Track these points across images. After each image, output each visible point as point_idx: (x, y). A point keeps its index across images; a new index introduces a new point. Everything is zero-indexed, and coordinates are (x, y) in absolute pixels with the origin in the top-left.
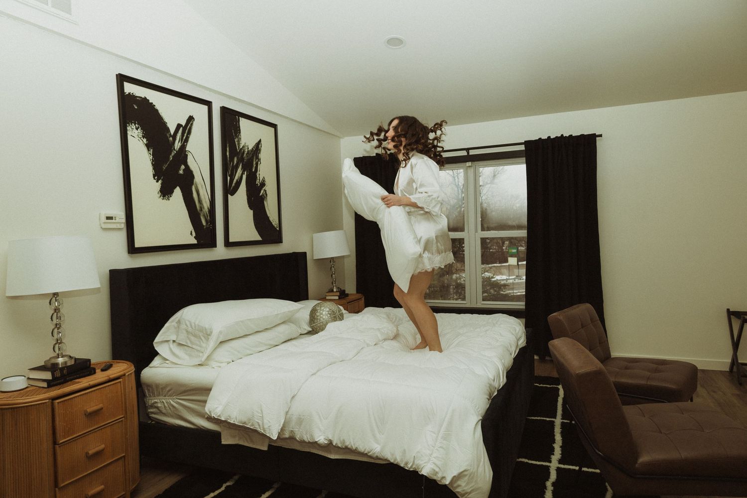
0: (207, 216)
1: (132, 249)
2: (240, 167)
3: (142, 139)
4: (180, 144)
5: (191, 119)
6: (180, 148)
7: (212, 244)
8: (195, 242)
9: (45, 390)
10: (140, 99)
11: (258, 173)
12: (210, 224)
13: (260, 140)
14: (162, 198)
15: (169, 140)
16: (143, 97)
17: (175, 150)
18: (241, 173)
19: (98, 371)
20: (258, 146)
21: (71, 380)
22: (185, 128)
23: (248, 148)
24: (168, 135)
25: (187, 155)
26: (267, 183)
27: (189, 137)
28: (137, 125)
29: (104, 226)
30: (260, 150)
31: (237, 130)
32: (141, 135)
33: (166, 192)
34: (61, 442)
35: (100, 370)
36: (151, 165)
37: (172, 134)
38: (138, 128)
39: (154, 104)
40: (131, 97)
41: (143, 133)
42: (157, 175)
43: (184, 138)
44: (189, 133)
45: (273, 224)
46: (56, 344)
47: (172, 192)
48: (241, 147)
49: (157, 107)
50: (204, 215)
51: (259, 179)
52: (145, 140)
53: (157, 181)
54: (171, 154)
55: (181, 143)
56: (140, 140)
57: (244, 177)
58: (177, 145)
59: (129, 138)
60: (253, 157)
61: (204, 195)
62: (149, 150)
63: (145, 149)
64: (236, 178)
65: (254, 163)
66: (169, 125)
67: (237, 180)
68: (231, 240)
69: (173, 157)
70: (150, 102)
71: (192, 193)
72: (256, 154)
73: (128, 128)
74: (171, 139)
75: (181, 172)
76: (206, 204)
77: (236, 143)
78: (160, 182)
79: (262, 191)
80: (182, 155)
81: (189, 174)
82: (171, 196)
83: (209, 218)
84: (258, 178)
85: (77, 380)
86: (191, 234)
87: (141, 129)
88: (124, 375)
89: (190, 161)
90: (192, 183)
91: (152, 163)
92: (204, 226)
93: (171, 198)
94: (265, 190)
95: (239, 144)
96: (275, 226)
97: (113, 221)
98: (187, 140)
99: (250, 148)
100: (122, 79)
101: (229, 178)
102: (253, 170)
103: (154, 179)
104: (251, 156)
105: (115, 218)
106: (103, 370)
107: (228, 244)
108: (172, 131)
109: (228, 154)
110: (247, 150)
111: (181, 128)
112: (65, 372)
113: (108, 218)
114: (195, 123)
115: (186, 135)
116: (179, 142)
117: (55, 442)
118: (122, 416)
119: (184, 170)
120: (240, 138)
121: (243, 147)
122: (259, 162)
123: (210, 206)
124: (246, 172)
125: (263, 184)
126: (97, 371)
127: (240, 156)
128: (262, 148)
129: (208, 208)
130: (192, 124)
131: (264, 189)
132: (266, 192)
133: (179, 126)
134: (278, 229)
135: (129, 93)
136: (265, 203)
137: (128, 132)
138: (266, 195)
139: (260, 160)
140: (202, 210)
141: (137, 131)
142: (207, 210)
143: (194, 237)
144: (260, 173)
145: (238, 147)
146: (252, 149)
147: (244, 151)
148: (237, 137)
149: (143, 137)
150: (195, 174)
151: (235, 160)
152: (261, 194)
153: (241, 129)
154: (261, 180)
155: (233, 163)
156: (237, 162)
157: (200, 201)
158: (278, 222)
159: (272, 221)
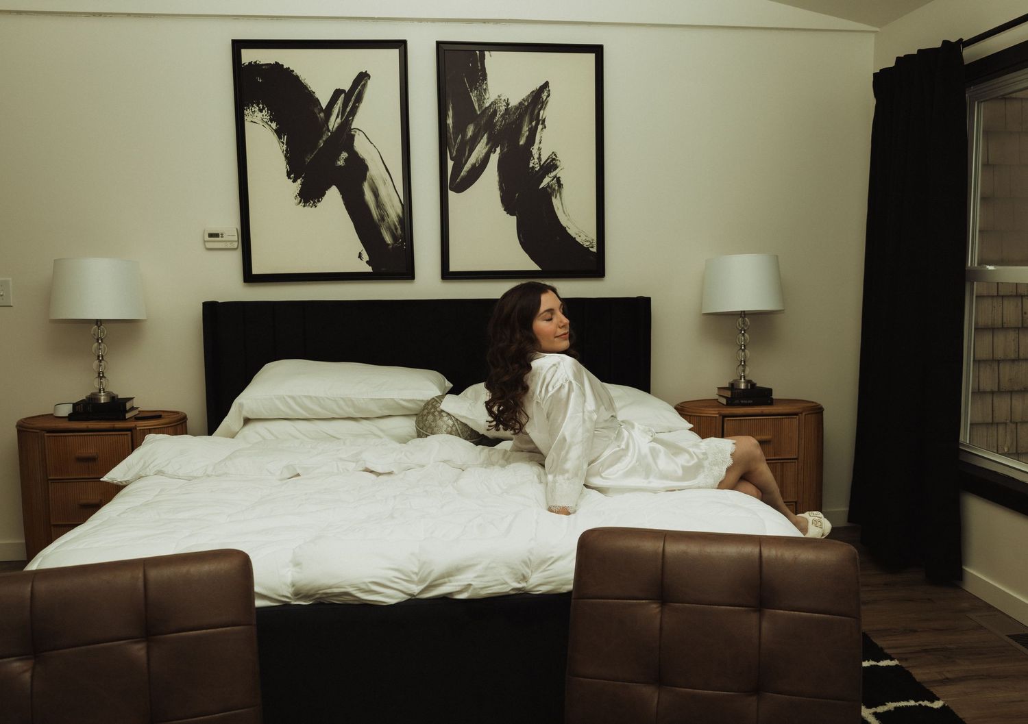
0: (396, 229)
1: (250, 277)
2: (484, 140)
3: (269, 123)
4: (339, 120)
5: (362, 78)
6: (338, 127)
7: (408, 273)
8: (369, 269)
10: (267, 67)
11: (536, 146)
12: (402, 242)
13: (546, 84)
14: (302, 204)
15: (317, 117)
16: (273, 62)
17: (329, 131)
18: (484, 151)
20: (538, 99)
22: (349, 95)
23: (508, 104)
24: (316, 111)
25: (354, 136)
26: (563, 161)
27: (357, 107)
28: (261, 105)
29: (209, 245)
30: (543, 104)
31: (479, 76)
32: (267, 118)
33: (310, 195)
36: (284, 159)
37: (324, 108)
38: (264, 108)
39: (291, 69)
40: (254, 67)
41: (271, 115)
42: (294, 171)
43: (348, 109)
44: (359, 99)
45: (578, 239)
47: (323, 194)
48: (487, 105)
49: (297, 72)
50: (389, 228)
51: (539, 159)
52: (274, 125)
53: (294, 181)
54: (321, 137)
55: (341, 119)
56: (266, 126)
57: (494, 158)
58: (334, 122)
59: (248, 125)
60: (521, 119)
61: (389, 195)
62: (280, 138)
63: (274, 137)
64: (472, 160)
65: (525, 129)
66: (318, 95)
67: (474, 166)
68: (454, 268)
69: (325, 142)
70: (285, 67)
71: (363, 193)
72: (533, 112)
73: (246, 112)
74: (322, 115)
75: (341, 163)
76: (394, 209)
77: (474, 99)
78: (299, 181)
79: (546, 181)
80: (345, 136)
81: (358, 167)
82: (319, 201)
83: (399, 231)
84: (536, 156)
86: (360, 256)
87: (268, 110)
89: (360, 145)
90: (364, 178)
91: (286, 156)
92: (389, 245)
93: (319, 205)
94: (555, 176)
95: (481, 99)
96: (586, 244)
97: (220, 239)
98: (353, 112)
99: (514, 102)
100: (238, 46)
101: (450, 164)
102: (522, 142)
103: (289, 178)
104: (516, 116)
105: (222, 234)
107: (447, 274)
108: (324, 104)
109: (450, 121)
110: (503, 108)
111: (343, 96)
113: (211, 235)
114: (369, 82)
115: (351, 104)
116: (337, 117)
119: (346, 160)
120: (485, 90)
121: (494, 103)
122: (540, 127)
123: (403, 212)
124: (498, 150)
125: (551, 165)
127: (483, 122)
128: (550, 99)
129: (398, 216)
130: (364, 86)
131: (553, 174)
132: (558, 181)
133: (338, 93)
134: (594, 250)
135: (250, 63)
136: (556, 202)
137: (246, 118)
138: (560, 185)
139: (544, 121)
140: (382, 219)
141: (260, 114)
142: (396, 220)
143: (367, 262)
144: (541, 146)
145: (480, 106)
146: (521, 104)
147: (495, 112)
148: (476, 89)
149: (271, 120)
150: (369, 163)
151: (470, 131)
152: (541, 186)
153: (488, 71)
154: (544, 159)
155: (464, 135)
156: (474, 132)
157: (379, 204)
158: (593, 236)
159: (573, 235)
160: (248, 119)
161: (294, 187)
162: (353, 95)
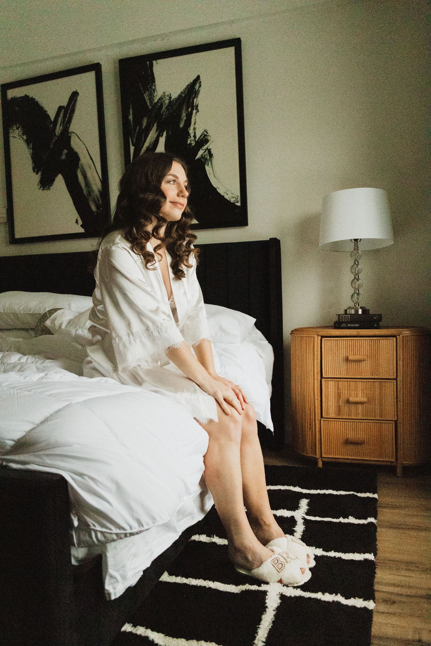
0: (99, 201)
1: (13, 241)
2: (155, 127)
3: (22, 136)
4: (61, 127)
5: (75, 95)
6: (61, 133)
8: (82, 230)
10: (20, 99)
11: (192, 127)
12: (102, 210)
13: (198, 77)
14: (42, 189)
16: (23, 95)
17: (56, 135)
18: (155, 136)
20: (192, 89)
22: (66, 109)
23: (170, 98)
24: (48, 123)
25: (70, 137)
26: (212, 136)
27: (72, 116)
28: (18, 125)
30: (197, 94)
31: (150, 80)
32: (21, 133)
33: (46, 182)
36: (31, 159)
38: (19, 127)
39: (34, 97)
40: (14, 99)
41: (23, 130)
42: (37, 166)
43: (66, 119)
44: (73, 111)
45: (226, 197)
47: (54, 180)
48: (156, 101)
50: (94, 201)
51: (195, 136)
52: (25, 137)
53: (37, 174)
54: (51, 141)
55: (63, 126)
56: (21, 138)
57: (162, 139)
58: (59, 129)
59: (11, 139)
60: (181, 106)
61: (93, 177)
62: (28, 145)
63: (26, 146)
64: (147, 144)
65: (184, 114)
66: (49, 113)
67: (148, 148)
69: (54, 144)
70: (30, 97)
71: (77, 177)
72: (189, 99)
73: (9, 131)
74: (52, 126)
75: (63, 157)
76: (96, 186)
77: (147, 98)
78: (40, 173)
79: (201, 152)
80: (65, 138)
81: (74, 157)
82: (51, 186)
83: (101, 202)
84: (192, 135)
86: (77, 222)
87: (21, 128)
89: (75, 143)
90: (78, 166)
91: (32, 157)
92: (94, 212)
93: (51, 188)
94: (207, 149)
95: (151, 97)
96: (232, 200)
98: (69, 121)
99: (174, 96)
100: (5, 88)
101: (132, 148)
102: (181, 126)
103: (34, 171)
108: (52, 119)
109: (131, 117)
110: (167, 102)
111: (63, 110)
114: (78, 98)
115: (68, 115)
116: (60, 126)
119: (66, 155)
120: (154, 90)
121: (161, 99)
122: (194, 111)
123: (102, 188)
124: (165, 134)
125: (204, 140)
127: (153, 115)
128: (201, 89)
129: (100, 191)
130: (75, 101)
131: (205, 147)
132: (210, 152)
133: (60, 109)
134: (239, 204)
135: (12, 98)
136: (208, 168)
137: (9, 135)
138: (211, 155)
139: (197, 106)
140: (89, 194)
141: (17, 131)
142: (98, 194)
143: (81, 226)
144: (196, 126)
145: (151, 103)
146: (180, 96)
147: (162, 105)
148: (148, 90)
149: (23, 134)
150: (81, 156)
151: (144, 121)
152: (197, 157)
153: (155, 76)
154: (198, 136)
155: (141, 125)
156: (147, 123)
157: (87, 184)
158: (238, 193)
159: (222, 194)
160: (11, 135)
161: (36, 178)
162: (69, 109)
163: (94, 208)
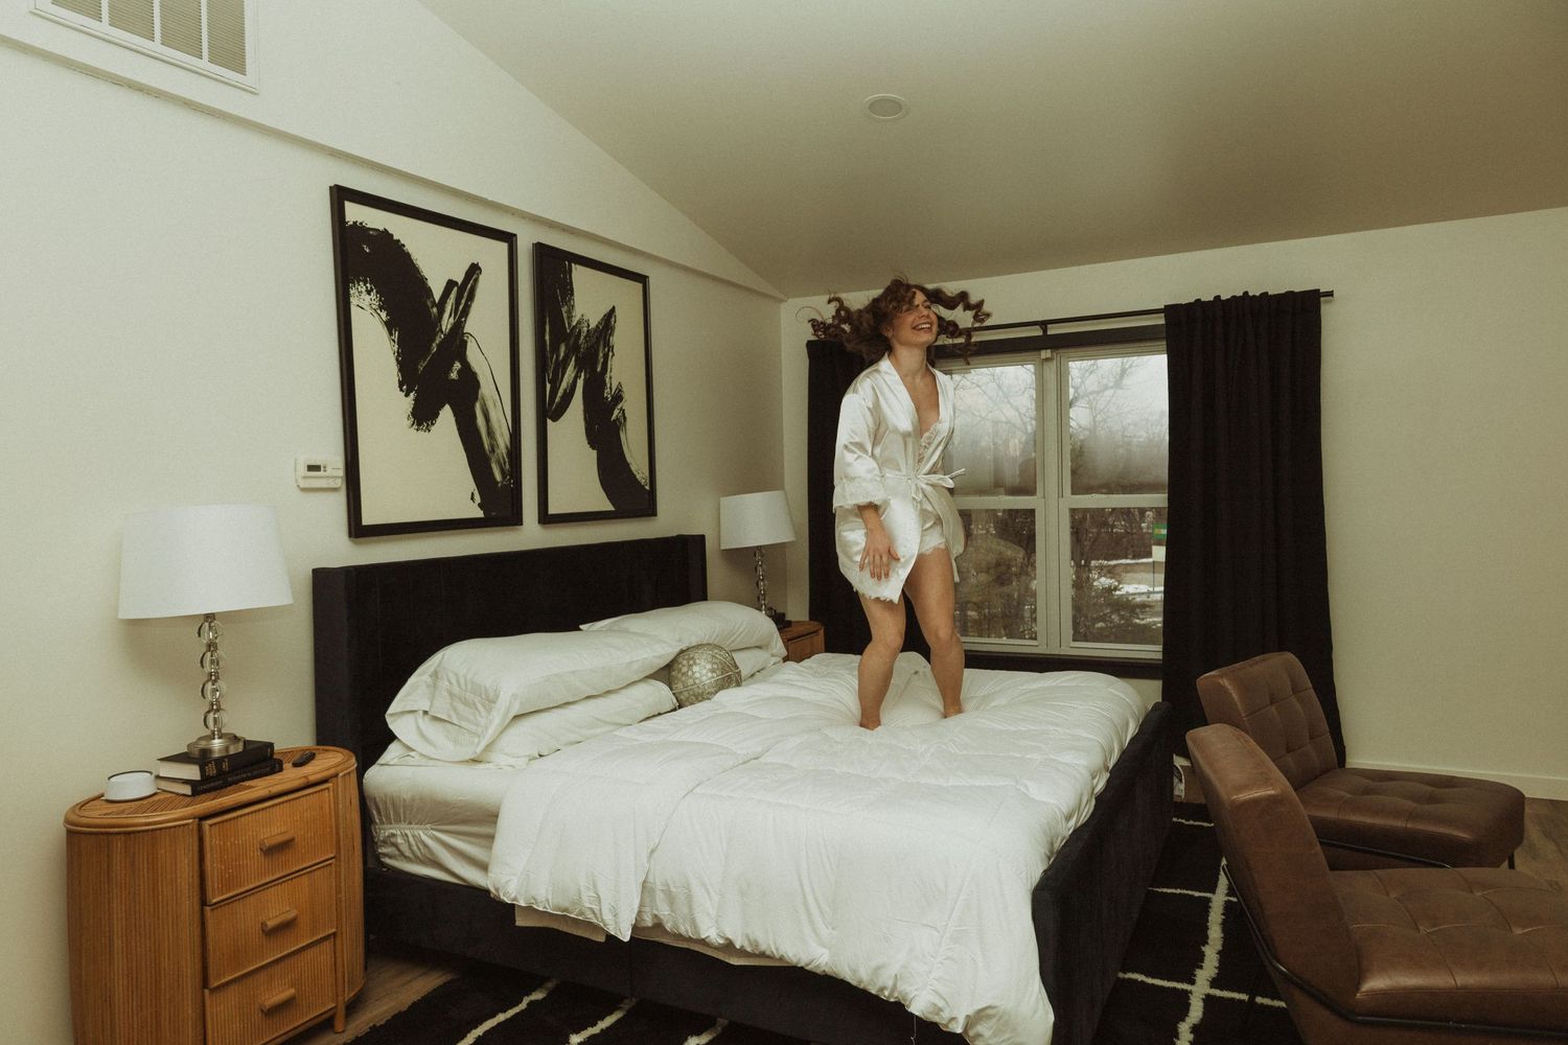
0: (505, 463)
1: (359, 530)
2: (573, 363)
3: (379, 311)
4: (452, 320)
5: (474, 270)
6: (451, 329)
7: (514, 519)
8: (480, 514)
9: (189, 799)
10: (375, 233)
11: (608, 375)
12: (510, 480)
13: (614, 307)
14: (415, 427)
15: (429, 314)
16: (381, 229)
17: (442, 332)
18: (573, 375)
19: (287, 766)
20: (608, 321)
21: (236, 782)
22: (462, 288)
23: (589, 326)
24: (429, 304)
25: (466, 342)
26: (626, 396)
27: (470, 306)
28: (368, 285)
29: (303, 484)
30: (613, 329)
31: (567, 290)
32: (376, 304)
33: (423, 415)
34: (214, 901)
35: (290, 764)
36: (395, 363)
37: (437, 301)
38: (372, 290)
39: (402, 242)
40: (360, 230)
41: (380, 300)
42: (407, 382)
43: (461, 307)
44: (471, 297)
45: (638, 477)
46: (209, 712)
47: (436, 415)
48: (574, 324)
49: (410, 247)
50: (498, 462)
51: (611, 388)
52: (384, 315)
53: (407, 395)
54: (434, 340)
55: (455, 318)
56: (375, 314)
57: (580, 383)
58: (447, 322)
59: (354, 310)
60: (598, 343)
61: (499, 421)
62: (391, 334)
63: (384, 332)
64: (564, 385)
65: (601, 355)
66: (430, 283)
67: (565, 390)
68: (552, 510)
69: (438, 345)
70: (395, 238)
71: (474, 418)
72: (605, 338)
73: (351, 292)
74: (435, 310)
75: (454, 375)
76: (503, 440)
77: (565, 315)
78: (412, 395)
79: (616, 412)
80: (457, 343)
81: (470, 380)
82: (433, 424)
83: (508, 467)
84: (608, 385)
85: (247, 783)
86: (472, 498)
87: (377, 292)
88: (336, 775)
89: (473, 355)
90: (476, 398)
91: (397, 360)
92: (498, 482)
93: (433, 428)
94: (621, 409)
95: (570, 317)
96: (642, 482)
97: (321, 473)
98: (466, 312)
99: (593, 325)
100: (341, 195)
101: (548, 386)
102: (599, 370)
103: (401, 390)
104: (594, 340)
105: (325, 467)
106: (296, 765)
107: (546, 518)
108: (437, 295)
109: (547, 338)
110: (585, 329)
111: (456, 288)
112: (225, 766)
113: (311, 468)
114: (481, 276)
115: (463, 301)
116: (450, 315)
117: (204, 902)
118: (332, 855)
119: (459, 372)
120: (573, 306)
121: (579, 322)
122: (611, 354)
123: (511, 442)
124: (583, 376)
125: (618, 397)
126: (284, 766)
127: (571, 343)
128: (617, 325)
129: (507, 447)
130: (476, 280)
131: (619, 407)
132: (624, 413)
133: (451, 284)
134: (647, 488)
135: (355, 223)
136: (622, 435)
137: (352, 299)
138: (625, 418)
139: (613, 348)
140: (493, 451)
141: (367, 297)
142: (504, 451)
143: (479, 505)
144: (612, 374)
145: (569, 324)
146: (597, 327)
147: (580, 332)
148: (566, 304)
149: (381, 308)
150: (481, 378)
151: (563, 349)
152: (613, 418)
153: (574, 287)
154: (613, 389)
155: (558, 356)
156: (565, 352)
157: (490, 433)
158: (647, 474)
159: (635, 473)
160: (354, 301)
161: (406, 403)
162: (465, 288)
163: (498, 477)
